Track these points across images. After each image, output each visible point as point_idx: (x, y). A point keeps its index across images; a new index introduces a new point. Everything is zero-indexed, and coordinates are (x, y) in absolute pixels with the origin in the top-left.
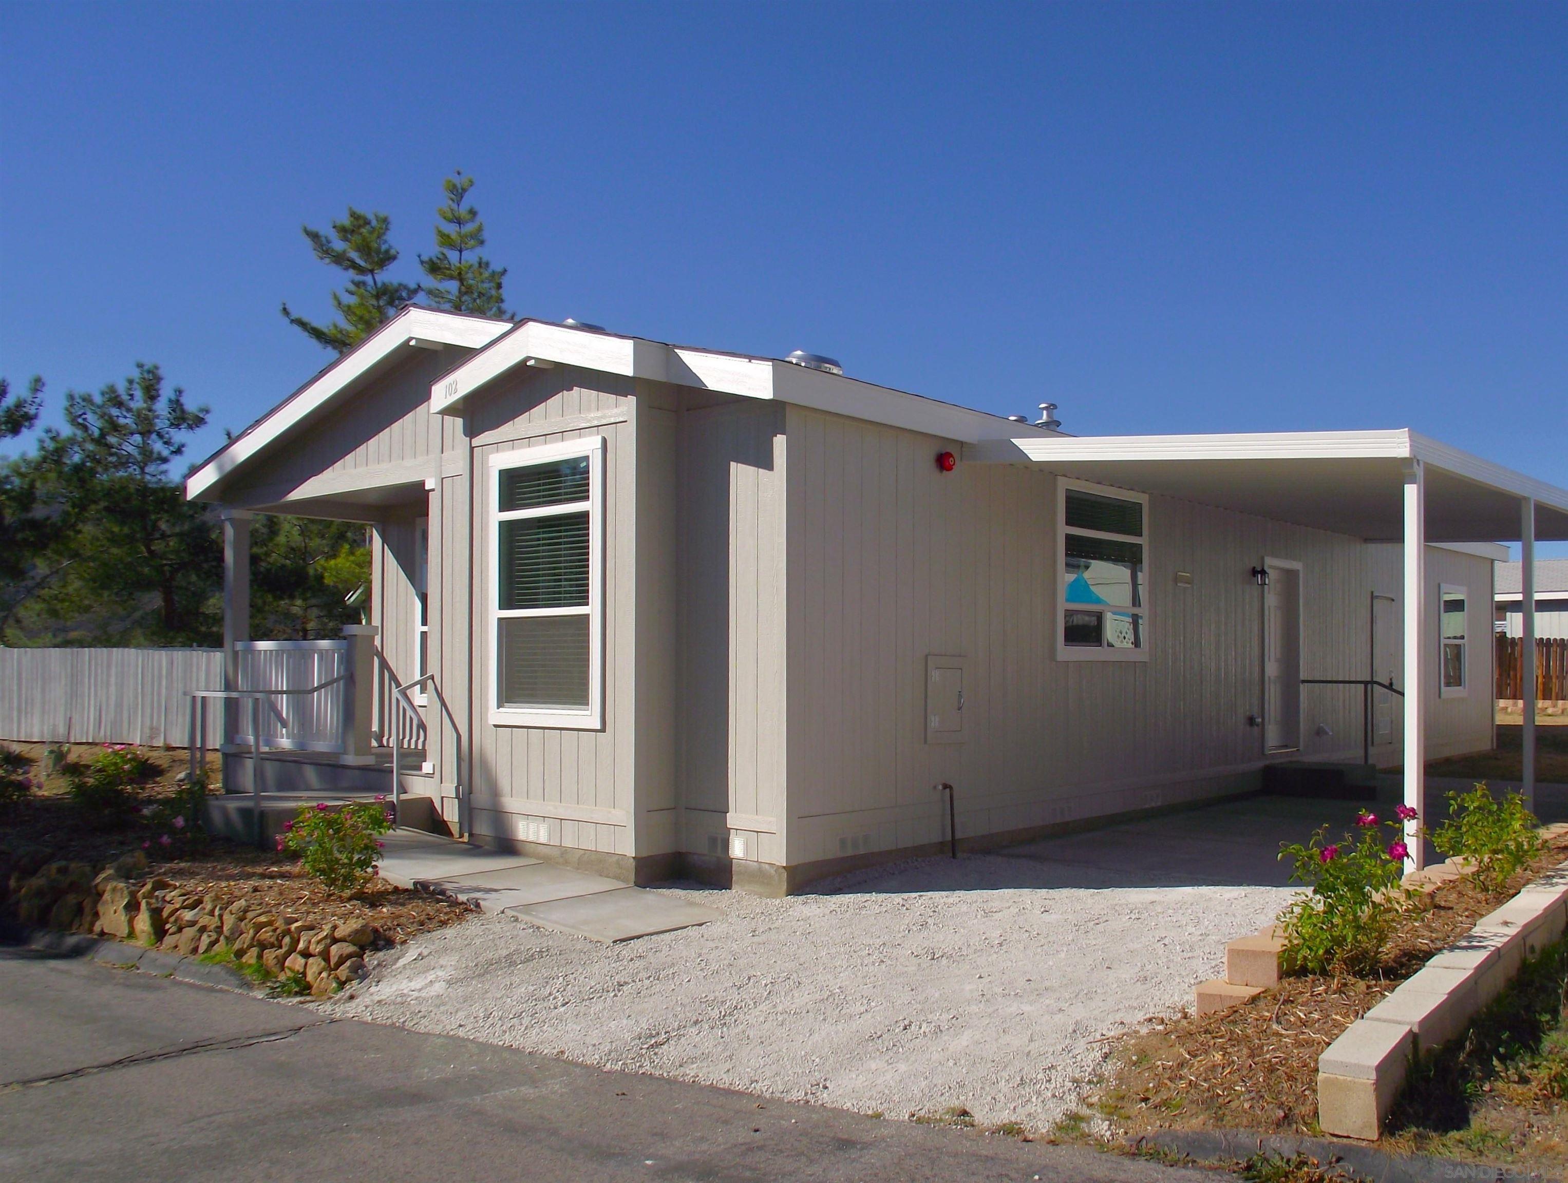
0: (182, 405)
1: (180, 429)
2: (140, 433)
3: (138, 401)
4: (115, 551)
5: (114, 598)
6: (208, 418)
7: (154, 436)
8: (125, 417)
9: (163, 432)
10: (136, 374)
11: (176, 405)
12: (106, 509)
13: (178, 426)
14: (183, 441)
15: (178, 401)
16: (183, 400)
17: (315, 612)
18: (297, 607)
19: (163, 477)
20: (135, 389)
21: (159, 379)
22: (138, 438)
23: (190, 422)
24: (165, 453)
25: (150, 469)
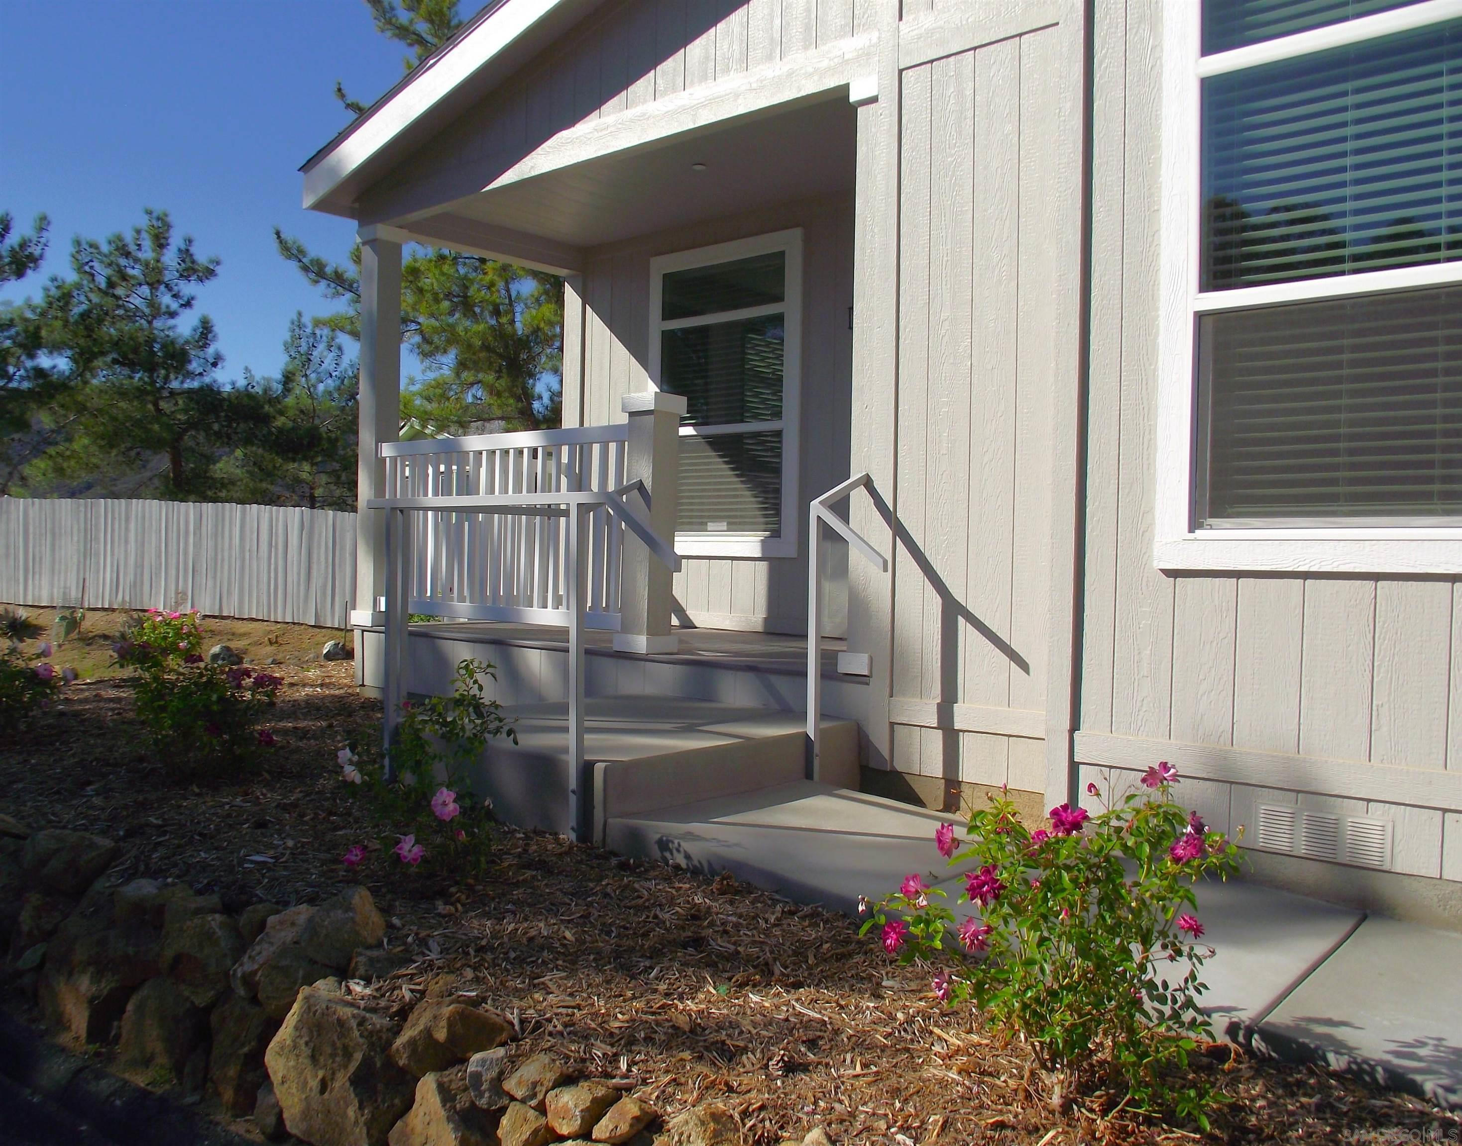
0: (191, 255)
1: (189, 281)
2: (148, 284)
3: (145, 252)
4: (122, 404)
5: (121, 458)
6: (218, 269)
7: (162, 288)
8: (133, 268)
9: (172, 285)
10: (144, 222)
11: (186, 254)
12: (115, 361)
13: (187, 278)
14: (193, 294)
15: (187, 250)
16: (193, 250)
17: (324, 478)
18: (305, 470)
19: (171, 334)
20: (144, 239)
21: (168, 226)
22: (145, 290)
23: (201, 274)
24: (174, 306)
25: (157, 324)
